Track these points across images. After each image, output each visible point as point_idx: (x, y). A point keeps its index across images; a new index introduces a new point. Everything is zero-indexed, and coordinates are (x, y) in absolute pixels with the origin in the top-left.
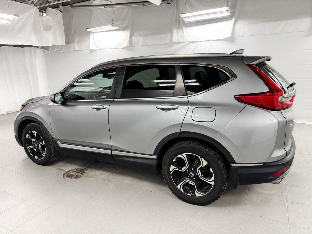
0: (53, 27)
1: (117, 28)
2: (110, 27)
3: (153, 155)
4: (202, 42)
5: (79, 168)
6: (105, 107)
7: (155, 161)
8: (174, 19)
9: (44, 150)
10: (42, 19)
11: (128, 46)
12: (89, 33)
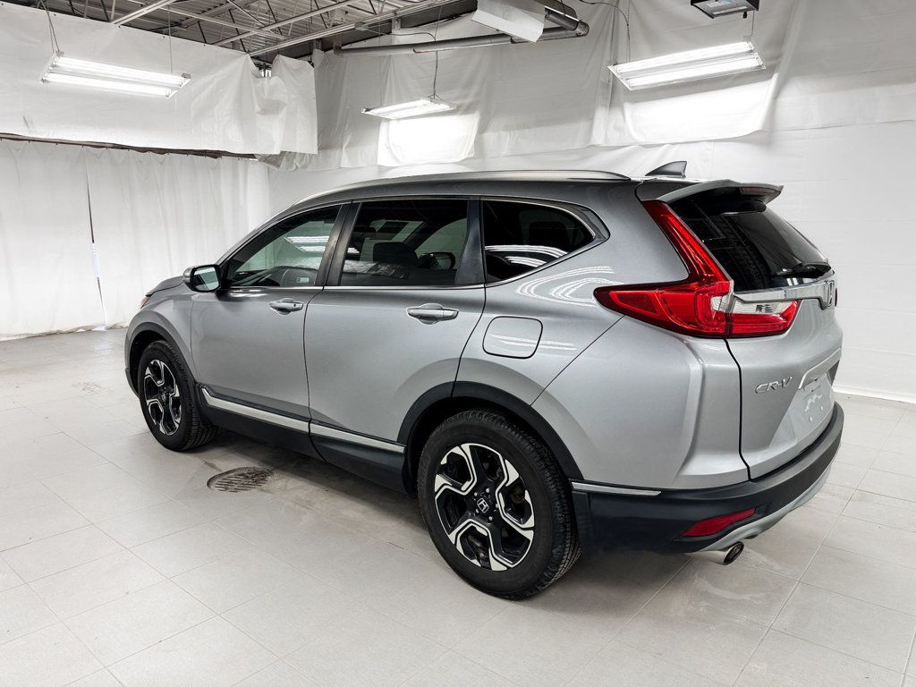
0: (285, 105)
1: (444, 107)
2: (425, 105)
3: (398, 441)
4: (677, 146)
5: (258, 466)
6: (298, 306)
7: (402, 460)
8: (601, 79)
9: (177, 412)
10: (259, 85)
11: (472, 155)
12: (376, 122)
